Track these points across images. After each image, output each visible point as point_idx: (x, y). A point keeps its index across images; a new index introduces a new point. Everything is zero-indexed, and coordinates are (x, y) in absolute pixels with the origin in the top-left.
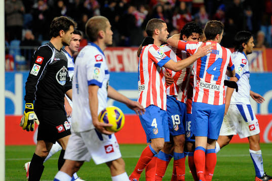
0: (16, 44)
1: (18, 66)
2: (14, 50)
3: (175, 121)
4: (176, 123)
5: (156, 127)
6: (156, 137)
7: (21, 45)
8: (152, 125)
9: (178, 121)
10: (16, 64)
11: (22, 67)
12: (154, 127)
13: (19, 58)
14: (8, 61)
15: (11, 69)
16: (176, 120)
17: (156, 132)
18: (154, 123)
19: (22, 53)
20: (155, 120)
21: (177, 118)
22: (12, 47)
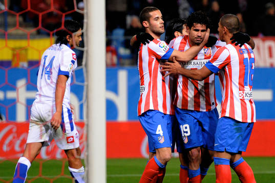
0: (119, 33)
1: (123, 61)
2: (117, 40)
3: (184, 132)
4: (186, 134)
5: (162, 135)
6: (162, 146)
7: (126, 34)
8: (157, 133)
9: (187, 132)
10: (120, 57)
11: (127, 62)
12: (159, 135)
13: (123, 51)
14: (110, 55)
15: (113, 65)
16: (185, 130)
17: (162, 141)
18: (159, 130)
19: (126, 44)
20: (159, 127)
21: (186, 128)
22: (114, 37)
